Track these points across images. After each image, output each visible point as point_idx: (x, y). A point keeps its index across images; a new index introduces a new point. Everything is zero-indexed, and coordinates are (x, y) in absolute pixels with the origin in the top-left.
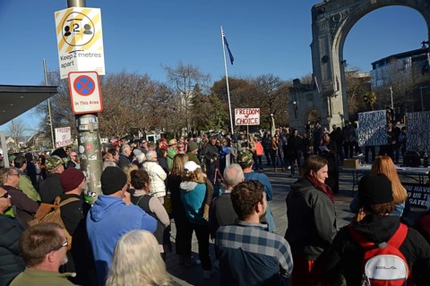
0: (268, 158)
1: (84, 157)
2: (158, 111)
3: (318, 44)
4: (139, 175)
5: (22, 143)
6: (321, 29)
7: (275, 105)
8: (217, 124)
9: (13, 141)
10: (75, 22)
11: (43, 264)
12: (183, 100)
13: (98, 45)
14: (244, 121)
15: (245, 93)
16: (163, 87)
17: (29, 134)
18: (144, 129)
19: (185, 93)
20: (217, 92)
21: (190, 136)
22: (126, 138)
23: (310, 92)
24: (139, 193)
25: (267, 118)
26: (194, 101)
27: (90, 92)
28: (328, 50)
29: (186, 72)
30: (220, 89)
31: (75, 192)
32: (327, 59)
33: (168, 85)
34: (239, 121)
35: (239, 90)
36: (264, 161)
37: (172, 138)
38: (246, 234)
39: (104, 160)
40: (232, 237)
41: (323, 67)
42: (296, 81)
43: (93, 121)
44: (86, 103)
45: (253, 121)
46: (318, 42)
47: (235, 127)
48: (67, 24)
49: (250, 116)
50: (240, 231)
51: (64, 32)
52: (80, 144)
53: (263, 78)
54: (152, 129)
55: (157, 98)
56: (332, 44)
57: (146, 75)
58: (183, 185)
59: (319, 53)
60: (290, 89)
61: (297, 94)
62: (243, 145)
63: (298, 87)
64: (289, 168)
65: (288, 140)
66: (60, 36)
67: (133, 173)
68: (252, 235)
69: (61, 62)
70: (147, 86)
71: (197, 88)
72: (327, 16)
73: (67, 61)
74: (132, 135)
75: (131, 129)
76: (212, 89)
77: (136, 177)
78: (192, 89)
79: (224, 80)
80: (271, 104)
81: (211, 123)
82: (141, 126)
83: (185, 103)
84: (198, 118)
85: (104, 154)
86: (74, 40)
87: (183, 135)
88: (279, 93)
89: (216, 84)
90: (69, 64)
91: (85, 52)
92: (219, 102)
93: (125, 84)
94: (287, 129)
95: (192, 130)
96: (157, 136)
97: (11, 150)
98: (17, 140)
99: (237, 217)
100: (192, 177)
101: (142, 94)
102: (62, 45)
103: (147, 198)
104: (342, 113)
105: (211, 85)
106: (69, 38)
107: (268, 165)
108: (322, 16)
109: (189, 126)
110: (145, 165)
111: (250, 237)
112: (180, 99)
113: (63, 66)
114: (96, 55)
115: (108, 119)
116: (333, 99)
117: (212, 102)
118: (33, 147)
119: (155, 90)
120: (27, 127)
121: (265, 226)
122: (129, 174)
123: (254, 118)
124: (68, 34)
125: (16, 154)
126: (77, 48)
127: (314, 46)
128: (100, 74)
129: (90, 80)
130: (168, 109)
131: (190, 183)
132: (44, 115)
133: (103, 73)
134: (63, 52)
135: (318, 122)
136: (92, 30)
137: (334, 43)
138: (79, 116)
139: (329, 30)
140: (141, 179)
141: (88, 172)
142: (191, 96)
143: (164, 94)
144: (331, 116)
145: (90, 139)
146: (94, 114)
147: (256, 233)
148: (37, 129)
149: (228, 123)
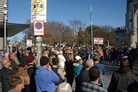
0: (105, 57)
1: (36, 51)
2: (65, 36)
3: (129, 14)
4: (55, 60)
5: (17, 43)
6: (130, 8)
7: (109, 37)
8: (87, 43)
9: (14, 43)
10: (38, 3)
11: (16, 88)
12: (75, 32)
13: (44, 12)
14: (97, 43)
15: (98, 32)
16: (68, 27)
17: (19, 41)
18: (59, 42)
19: (75, 30)
20: (87, 30)
21: (76, 46)
22: (53, 45)
23: (124, 33)
24: (55, 66)
25: (106, 42)
26: (79, 33)
27: (40, 28)
28: (132, 17)
29: (77, 22)
30: (89, 29)
31: (32, 63)
32: (132, 20)
33: (70, 27)
34: (95, 43)
35: (96, 30)
36: (103, 58)
37: (70, 46)
38: (92, 87)
39: (43, 53)
40: (87, 87)
41: (130, 23)
42: (119, 28)
43: (41, 39)
44: (39, 32)
45: (101, 43)
46: (128, 13)
47: (93, 44)
48: (35, 4)
49: (100, 41)
50: (90, 85)
51: (34, 7)
52: (35, 46)
53: (106, 26)
54: (63, 42)
55: (65, 31)
56: (134, 15)
57: (62, 23)
58: (74, 64)
59: (129, 18)
60: (116, 31)
61: (119, 33)
62: (96, 52)
63: (119, 31)
64: (113, 62)
65: (113, 51)
66: (32, 8)
67: (53, 59)
68: (94, 87)
69: (32, 17)
70: (62, 26)
71: (80, 28)
72: (133, 3)
73: (34, 17)
74: (55, 44)
75: (55, 42)
76: (86, 29)
77: (54, 60)
78: (78, 28)
79: (91, 26)
80: (108, 36)
81: (84, 42)
82: (58, 41)
83: (75, 34)
84: (80, 40)
85: (43, 51)
86: (37, 9)
87: (74, 45)
88: (111, 32)
89: (88, 27)
90: (34, 18)
91: (40, 14)
92: (88, 34)
93: (54, 25)
94: (114, 47)
95: (77, 44)
96: (64, 45)
97: (13, 46)
98: (16, 42)
99: (90, 79)
100: (78, 62)
101: (60, 29)
102: (32, 11)
103: (57, 68)
104: (137, 42)
105: (86, 28)
106: (35, 9)
107: (105, 60)
108: (131, 3)
109: (76, 42)
110: (58, 56)
111: (94, 88)
112: (74, 32)
113: (32, 18)
114: (44, 15)
115: (47, 37)
116: (133, 36)
117: (85, 34)
118: (20, 45)
119: (65, 28)
120: (19, 38)
121: (100, 84)
122: (52, 59)
123: (101, 41)
124: (35, 7)
125: (15, 47)
126: (37, 12)
127: (127, 15)
128: (44, 22)
129: (41, 24)
130: (69, 35)
131: (77, 64)
132: (25, 34)
133: (46, 22)
134: (32, 14)
135: (126, 45)
136: (43, 6)
137: (135, 14)
138: (36, 36)
139: (134, 8)
140: (56, 61)
141: (37, 57)
142: (78, 31)
143: (68, 30)
144: (132, 43)
145: (39, 45)
146: (41, 36)
147: (96, 87)
148: (22, 39)
149: (91, 42)
